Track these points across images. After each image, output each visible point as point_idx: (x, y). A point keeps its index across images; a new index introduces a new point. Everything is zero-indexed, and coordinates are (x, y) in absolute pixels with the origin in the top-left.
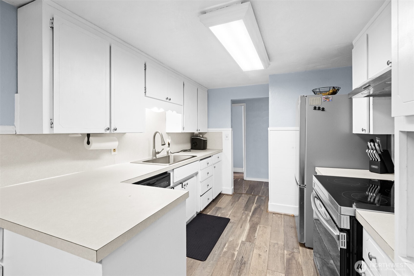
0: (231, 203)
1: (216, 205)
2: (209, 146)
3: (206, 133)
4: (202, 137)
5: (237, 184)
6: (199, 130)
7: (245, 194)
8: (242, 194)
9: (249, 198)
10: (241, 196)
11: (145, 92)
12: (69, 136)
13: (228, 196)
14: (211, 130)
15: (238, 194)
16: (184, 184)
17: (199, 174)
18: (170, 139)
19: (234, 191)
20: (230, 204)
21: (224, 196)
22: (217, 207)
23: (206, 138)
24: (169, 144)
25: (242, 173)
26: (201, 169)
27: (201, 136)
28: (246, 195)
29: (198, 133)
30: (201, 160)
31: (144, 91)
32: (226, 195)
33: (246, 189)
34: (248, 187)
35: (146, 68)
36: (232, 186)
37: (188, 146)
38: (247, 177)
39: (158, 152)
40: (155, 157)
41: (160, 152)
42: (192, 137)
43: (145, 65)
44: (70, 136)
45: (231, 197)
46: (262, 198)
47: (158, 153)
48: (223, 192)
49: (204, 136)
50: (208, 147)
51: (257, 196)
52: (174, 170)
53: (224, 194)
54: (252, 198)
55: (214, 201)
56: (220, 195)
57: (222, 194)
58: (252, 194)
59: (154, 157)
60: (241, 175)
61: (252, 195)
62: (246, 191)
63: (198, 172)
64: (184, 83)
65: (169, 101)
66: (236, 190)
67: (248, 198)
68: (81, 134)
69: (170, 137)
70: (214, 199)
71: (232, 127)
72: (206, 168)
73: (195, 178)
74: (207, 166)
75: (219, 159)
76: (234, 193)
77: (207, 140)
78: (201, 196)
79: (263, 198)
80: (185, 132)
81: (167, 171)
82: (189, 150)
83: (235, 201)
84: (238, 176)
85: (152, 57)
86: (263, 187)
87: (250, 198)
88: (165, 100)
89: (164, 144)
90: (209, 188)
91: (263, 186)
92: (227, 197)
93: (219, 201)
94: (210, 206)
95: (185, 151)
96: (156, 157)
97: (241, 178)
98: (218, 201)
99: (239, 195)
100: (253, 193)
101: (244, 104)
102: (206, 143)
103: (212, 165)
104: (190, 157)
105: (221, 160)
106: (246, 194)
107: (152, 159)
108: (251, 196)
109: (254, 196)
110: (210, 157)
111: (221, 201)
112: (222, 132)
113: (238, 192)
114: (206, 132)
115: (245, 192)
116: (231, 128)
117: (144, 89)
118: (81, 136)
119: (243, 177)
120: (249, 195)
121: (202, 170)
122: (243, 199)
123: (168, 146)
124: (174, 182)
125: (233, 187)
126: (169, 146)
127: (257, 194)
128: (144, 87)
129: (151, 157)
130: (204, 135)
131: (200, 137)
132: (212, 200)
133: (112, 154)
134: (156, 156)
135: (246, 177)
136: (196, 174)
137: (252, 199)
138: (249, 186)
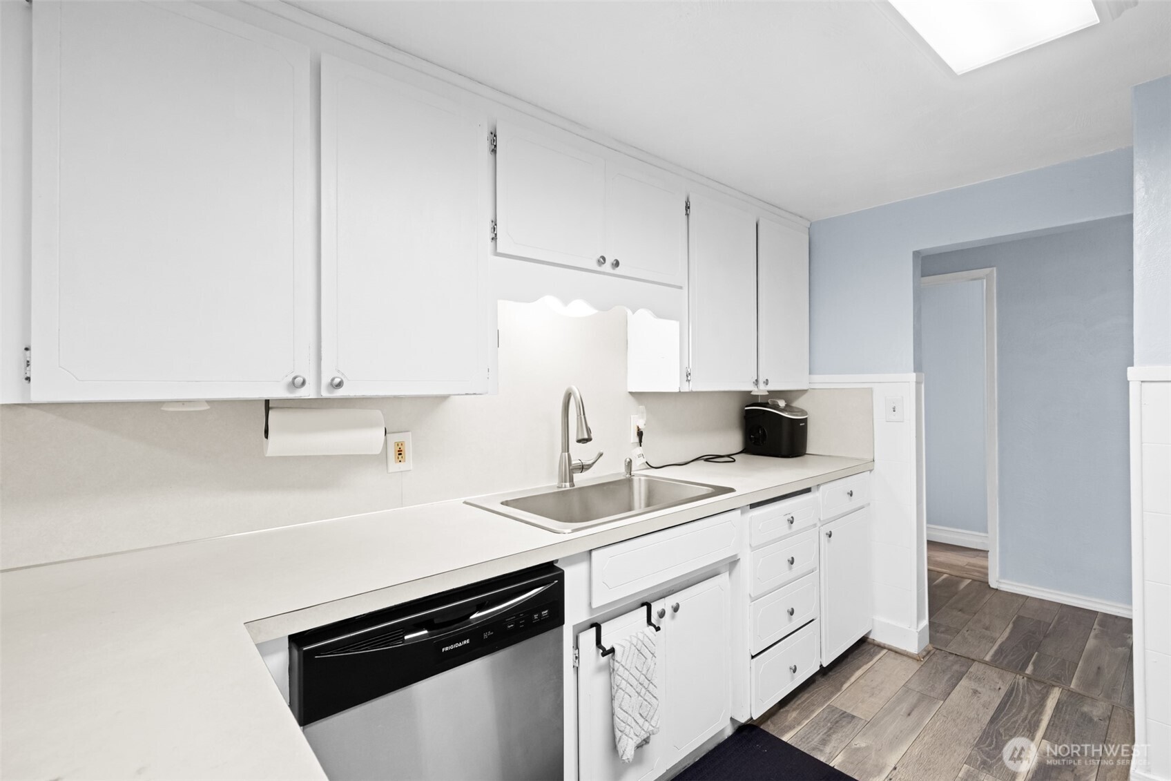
0: (912, 699)
1: (833, 694)
2: (815, 440)
3: (803, 392)
4: (788, 408)
5: (951, 601)
6: (767, 382)
7: (986, 663)
8: (974, 660)
9: (1010, 693)
10: (964, 669)
11: (494, 239)
12: (162, 409)
13: (900, 658)
14: (821, 381)
15: (951, 658)
16: (656, 608)
17: (745, 566)
18: (645, 415)
19: (932, 639)
20: (905, 707)
21: (879, 652)
22: (833, 710)
23: (803, 412)
24: (640, 434)
25: (981, 554)
26: (753, 545)
27: (782, 404)
28: (993, 673)
29: (767, 393)
30: (753, 506)
31: (490, 235)
32: (892, 654)
33: (998, 635)
34: (1008, 630)
35: (495, 146)
36: (919, 618)
37: (733, 441)
38: (1003, 574)
39: (583, 466)
40: (568, 484)
41: (590, 466)
42: (747, 406)
43: (494, 135)
44: (171, 409)
45: (915, 666)
46: (1086, 709)
47: (583, 468)
48: (877, 637)
49: (797, 404)
50: (811, 447)
51: (1054, 686)
52: (594, 553)
53: (881, 647)
54: (1027, 698)
55: (824, 672)
56: (862, 647)
57: (869, 643)
58: (1029, 670)
59: (565, 482)
60: (977, 561)
61: (1029, 678)
62: (995, 647)
63: (736, 556)
64: (690, 200)
65: (612, 271)
66: (942, 632)
67: (1003, 693)
68: (209, 402)
69: (642, 408)
70: (825, 665)
71: (918, 368)
72: (781, 539)
73: (724, 578)
74: (789, 532)
75: (856, 501)
76: (931, 648)
77: (805, 421)
78: (753, 657)
79: (1097, 710)
80: (694, 390)
81: (557, 561)
82: (729, 456)
83: (933, 694)
84: (960, 564)
85: (529, 103)
86: (1091, 643)
87: (1017, 695)
88: (595, 267)
89: (586, 437)
90: (798, 621)
91: (1096, 637)
92: (892, 661)
93: (853, 679)
94: (805, 696)
95: (710, 459)
96: (572, 485)
97: (976, 575)
98: (848, 679)
99: (956, 667)
100: (1034, 670)
101: (987, 270)
102: (804, 430)
103: (815, 525)
104: (705, 490)
105: (869, 504)
106: (994, 663)
107: (557, 490)
108: (1021, 681)
109: (1038, 687)
110: (808, 490)
111: (862, 681)
112: (870, 391)
113: (952, 648)
114: (805, 388)
115: (992, 652)
116: (915, 371)
117: (489, 226)
118: (208, 407)
119: (984, 571)
120: (1010, 677)
121: (758, 547)
122: (975, 692)
123: (637, 440)
124: (594, 606)
125: (925, 622)
126: (640, 441)
127: (1060, 679)
128: (490, 217)
129: (555, 482)
130: (796, 398)
131: (776, 407)
132: (818, 668)
133: (390, 471)
134: (571, 480)
135: (998, 575)
136: (733, 563)
137: (1023, 701)
138: (1014, 623)
